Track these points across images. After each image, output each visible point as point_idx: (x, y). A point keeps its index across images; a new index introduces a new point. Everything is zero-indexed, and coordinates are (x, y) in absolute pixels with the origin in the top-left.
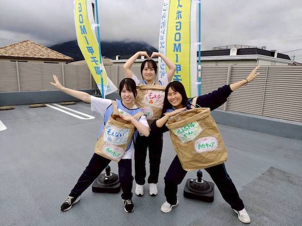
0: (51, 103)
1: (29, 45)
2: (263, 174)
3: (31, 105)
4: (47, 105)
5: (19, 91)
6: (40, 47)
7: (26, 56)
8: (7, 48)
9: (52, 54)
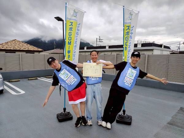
0: (39, 77)
1: (16, 42)
2: (178, 111)
3: (29, 79)
4: (38, 78)
5: (21, 71)
6: (23, 44)
7: (15, 49)
8: (4, 45)
9: (31, 48)
